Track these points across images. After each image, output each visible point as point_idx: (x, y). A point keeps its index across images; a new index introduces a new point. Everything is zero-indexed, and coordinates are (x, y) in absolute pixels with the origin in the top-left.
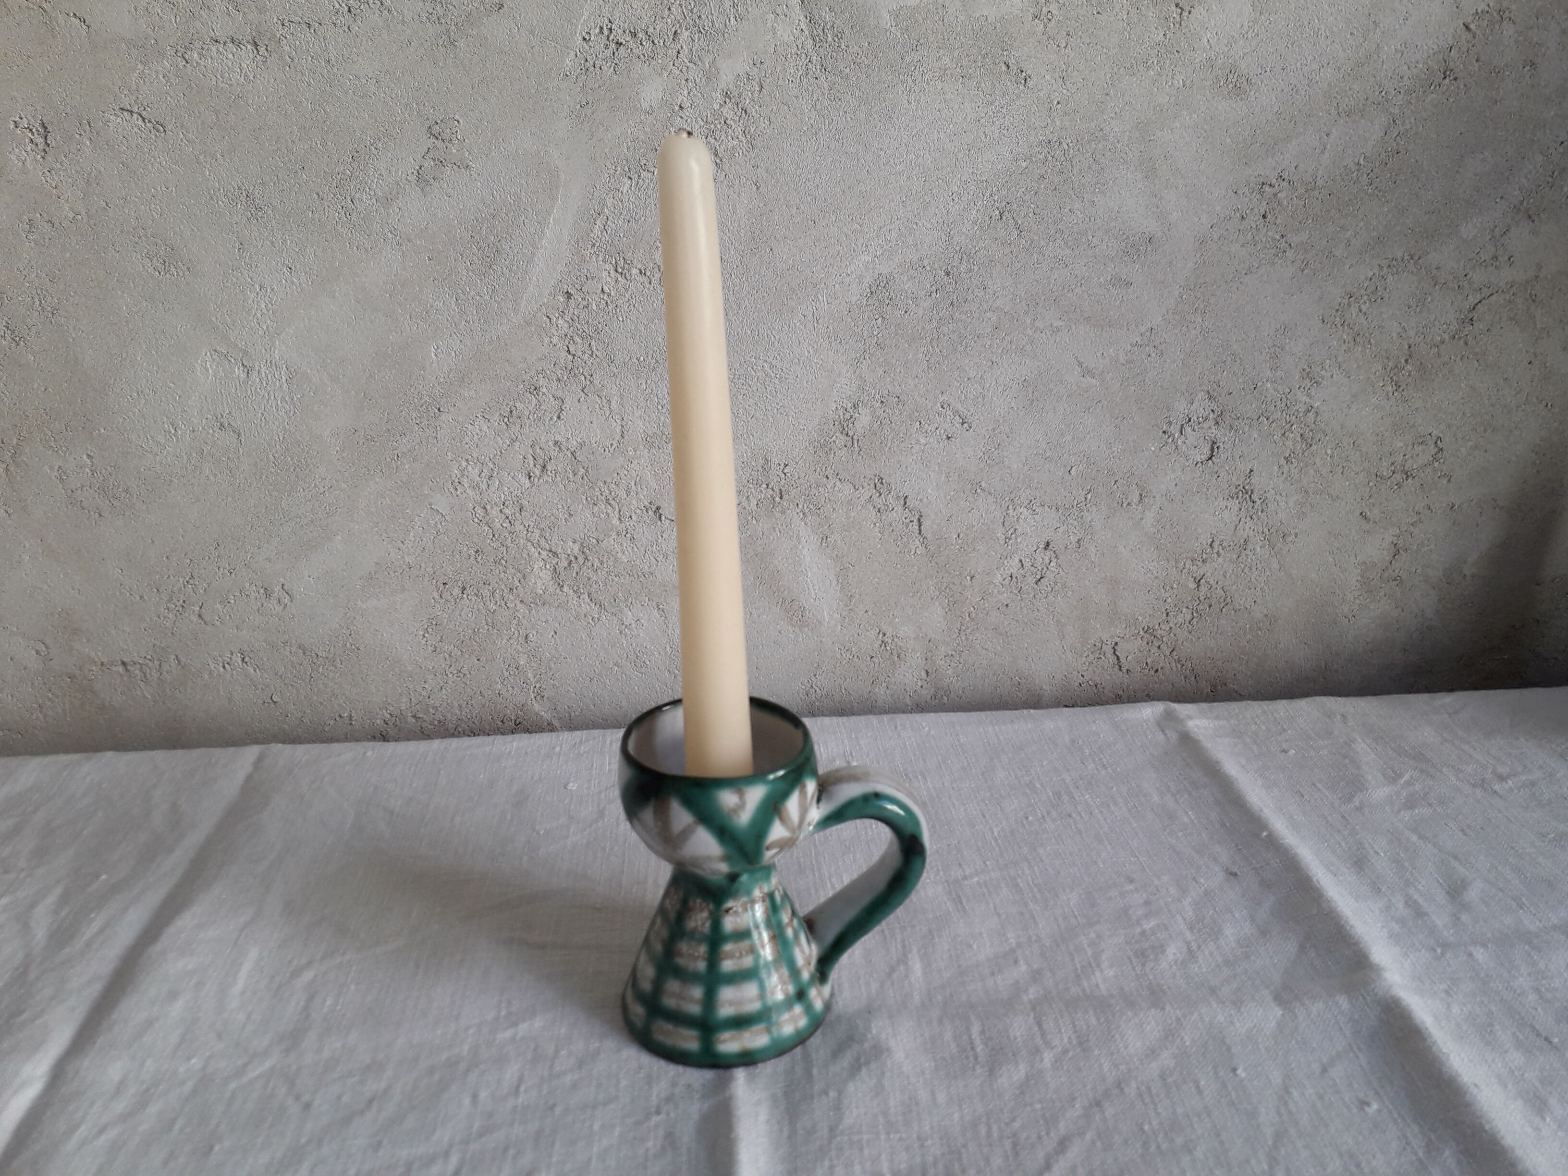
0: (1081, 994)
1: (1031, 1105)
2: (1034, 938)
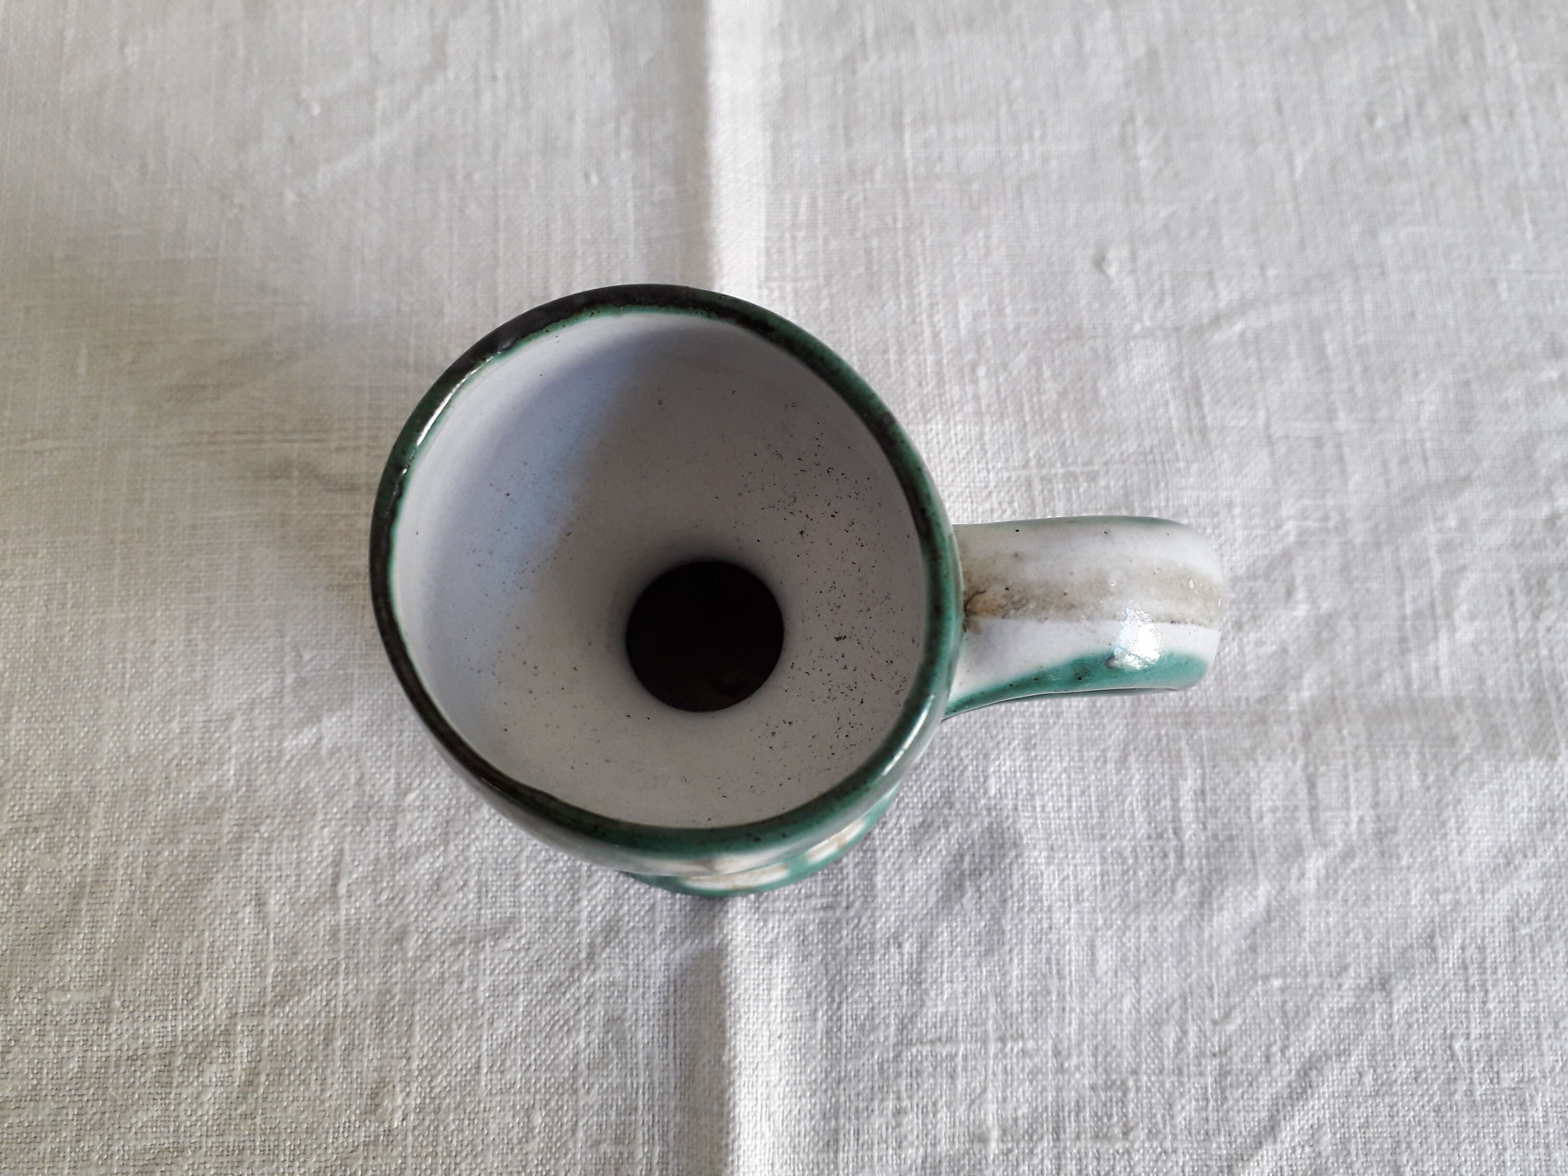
2: (1333, 520)
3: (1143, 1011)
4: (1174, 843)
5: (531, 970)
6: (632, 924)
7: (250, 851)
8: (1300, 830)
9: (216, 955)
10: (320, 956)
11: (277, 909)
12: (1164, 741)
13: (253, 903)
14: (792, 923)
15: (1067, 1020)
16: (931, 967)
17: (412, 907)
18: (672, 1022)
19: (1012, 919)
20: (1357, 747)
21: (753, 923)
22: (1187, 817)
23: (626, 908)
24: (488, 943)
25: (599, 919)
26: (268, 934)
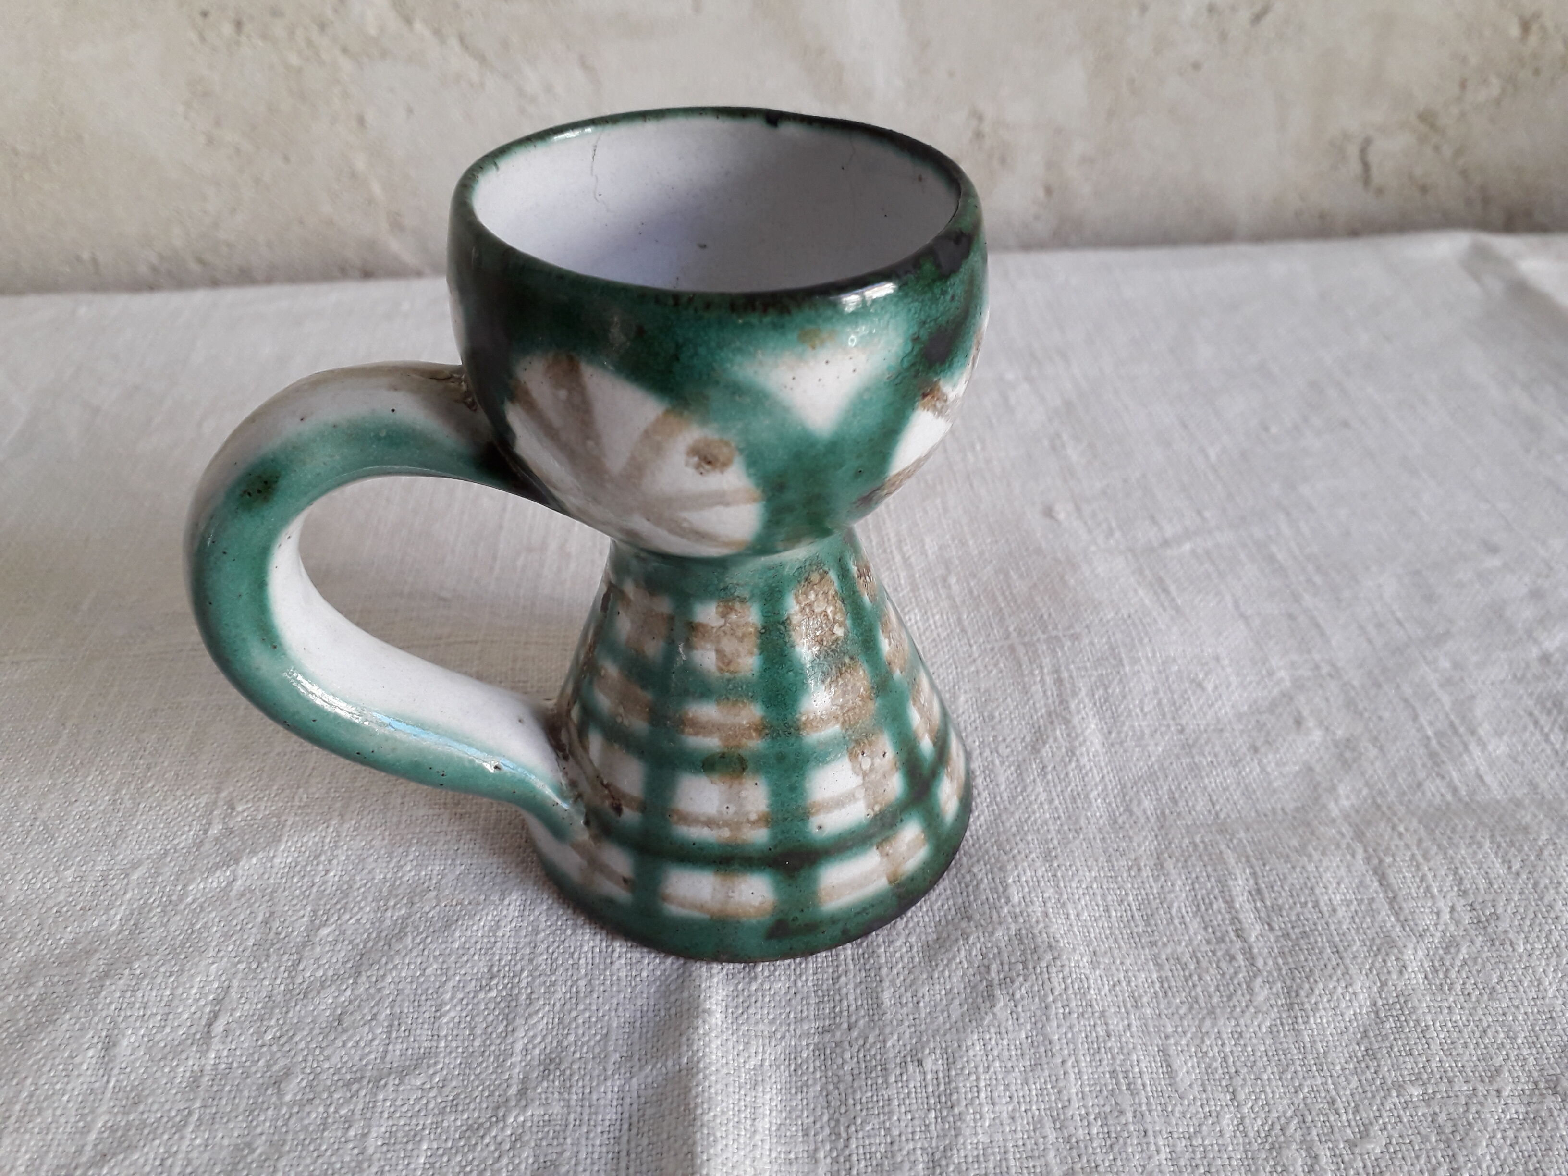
0: (1449, 797)
1: (1400, 1087)
2: (1325, 669)
3: (1251, 1134)
4: (1239, 944)
5: (442, 1112)
6: (578, 1055)
7: (113, 987)
8: (1384, 921)
9: (32, 1106)
10: (167, 1107)
11: (129, 1053)
12: (1201, 846)
13: (100, 1046)
14: (779, 1049)
15: (1153, 1148)
16: (964, 1086)
17: (302, 1045)
18: (623, 1164)
19: (1059, 1026)
20: (1420, 841)
21: (730, 1044)
22: (1248, 917)
23: (572, 1038)
24: (393, 1081)
25: (537, 1051)
26: (108, 1082)
